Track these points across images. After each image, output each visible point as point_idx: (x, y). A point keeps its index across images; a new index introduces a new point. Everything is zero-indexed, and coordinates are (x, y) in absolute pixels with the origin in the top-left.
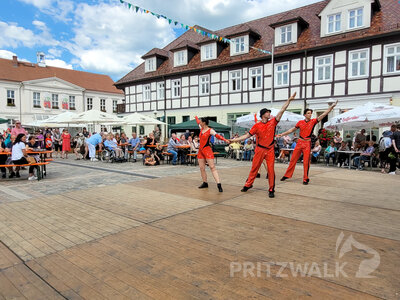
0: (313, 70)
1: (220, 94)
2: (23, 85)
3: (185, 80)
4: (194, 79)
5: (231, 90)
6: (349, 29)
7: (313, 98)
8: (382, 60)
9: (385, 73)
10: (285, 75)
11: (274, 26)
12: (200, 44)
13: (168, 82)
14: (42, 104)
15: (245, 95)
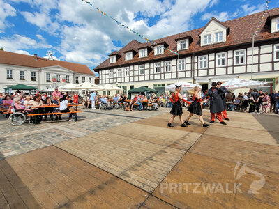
0: (197, 62)
1: (150, 74)
2: (40, 69)
3: (131, 68)
4: (136, 67)
5: (155, 72)
6: (215, 42)
7: (198, 76)
8: (233, 58)
9: (235, 64)
10: (183, 65)
11: (176, 40)
12: (139, 49)
13: (123, 68)
14: (51, 80)
15: (163, 75)
